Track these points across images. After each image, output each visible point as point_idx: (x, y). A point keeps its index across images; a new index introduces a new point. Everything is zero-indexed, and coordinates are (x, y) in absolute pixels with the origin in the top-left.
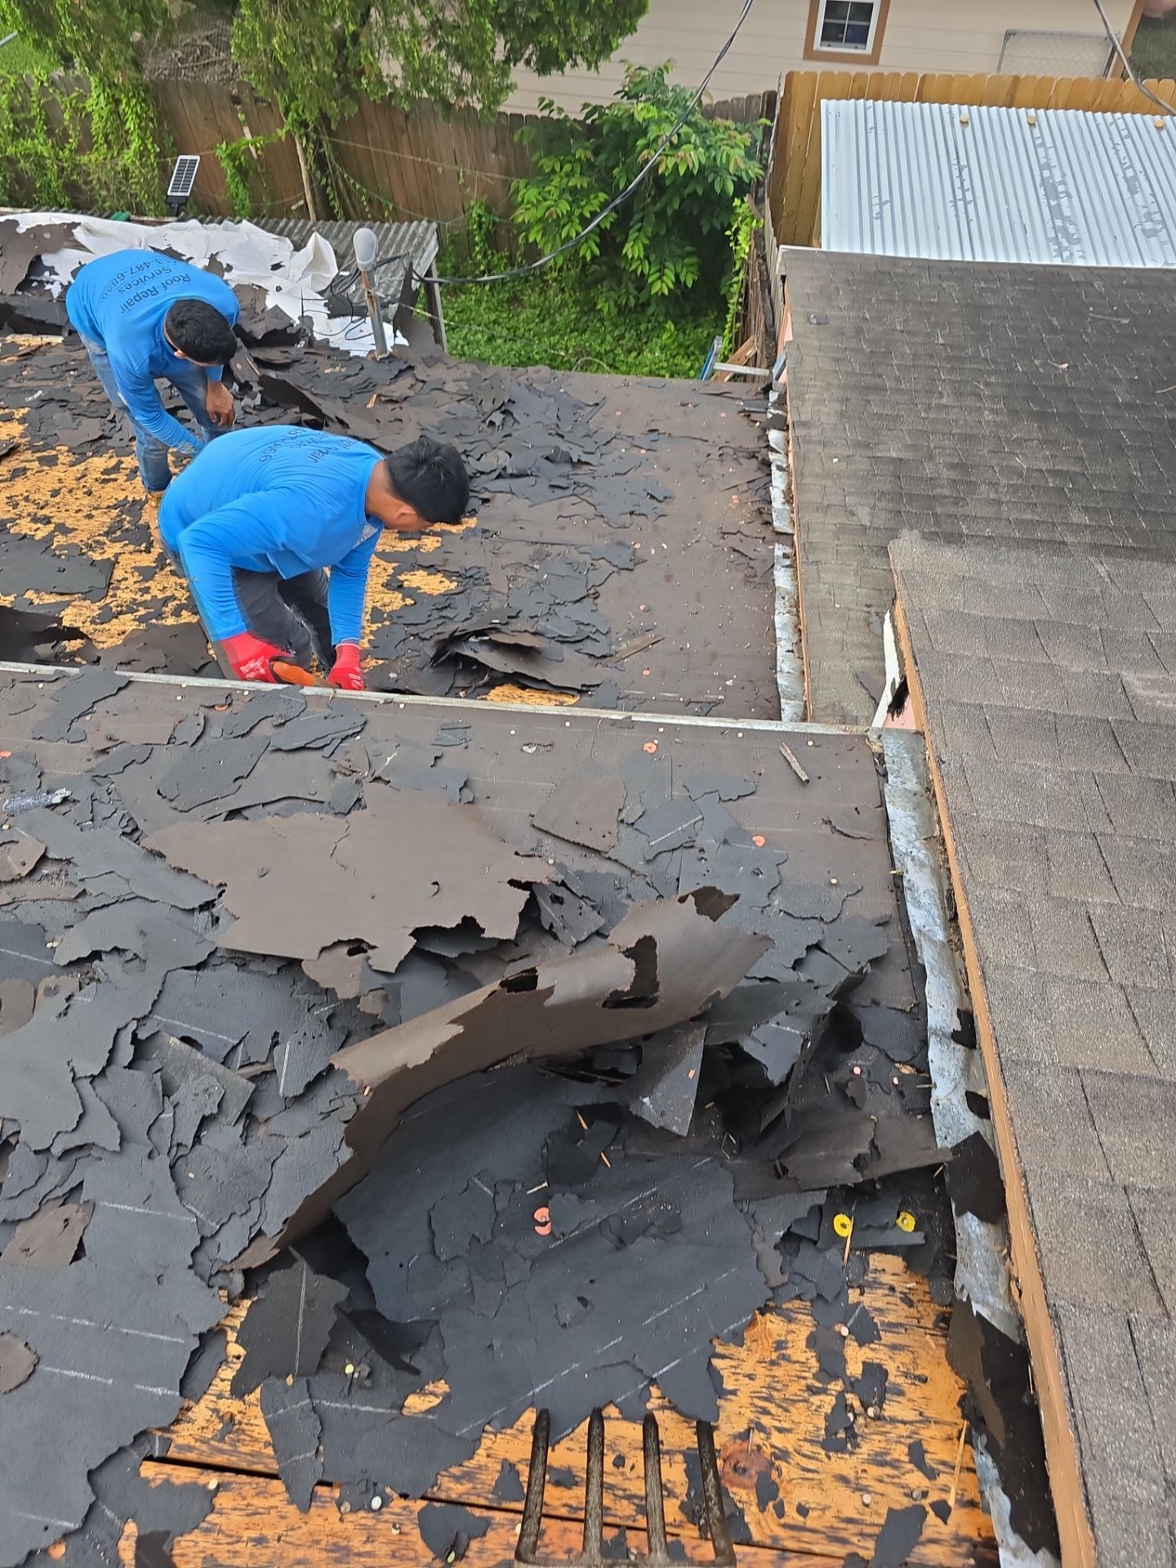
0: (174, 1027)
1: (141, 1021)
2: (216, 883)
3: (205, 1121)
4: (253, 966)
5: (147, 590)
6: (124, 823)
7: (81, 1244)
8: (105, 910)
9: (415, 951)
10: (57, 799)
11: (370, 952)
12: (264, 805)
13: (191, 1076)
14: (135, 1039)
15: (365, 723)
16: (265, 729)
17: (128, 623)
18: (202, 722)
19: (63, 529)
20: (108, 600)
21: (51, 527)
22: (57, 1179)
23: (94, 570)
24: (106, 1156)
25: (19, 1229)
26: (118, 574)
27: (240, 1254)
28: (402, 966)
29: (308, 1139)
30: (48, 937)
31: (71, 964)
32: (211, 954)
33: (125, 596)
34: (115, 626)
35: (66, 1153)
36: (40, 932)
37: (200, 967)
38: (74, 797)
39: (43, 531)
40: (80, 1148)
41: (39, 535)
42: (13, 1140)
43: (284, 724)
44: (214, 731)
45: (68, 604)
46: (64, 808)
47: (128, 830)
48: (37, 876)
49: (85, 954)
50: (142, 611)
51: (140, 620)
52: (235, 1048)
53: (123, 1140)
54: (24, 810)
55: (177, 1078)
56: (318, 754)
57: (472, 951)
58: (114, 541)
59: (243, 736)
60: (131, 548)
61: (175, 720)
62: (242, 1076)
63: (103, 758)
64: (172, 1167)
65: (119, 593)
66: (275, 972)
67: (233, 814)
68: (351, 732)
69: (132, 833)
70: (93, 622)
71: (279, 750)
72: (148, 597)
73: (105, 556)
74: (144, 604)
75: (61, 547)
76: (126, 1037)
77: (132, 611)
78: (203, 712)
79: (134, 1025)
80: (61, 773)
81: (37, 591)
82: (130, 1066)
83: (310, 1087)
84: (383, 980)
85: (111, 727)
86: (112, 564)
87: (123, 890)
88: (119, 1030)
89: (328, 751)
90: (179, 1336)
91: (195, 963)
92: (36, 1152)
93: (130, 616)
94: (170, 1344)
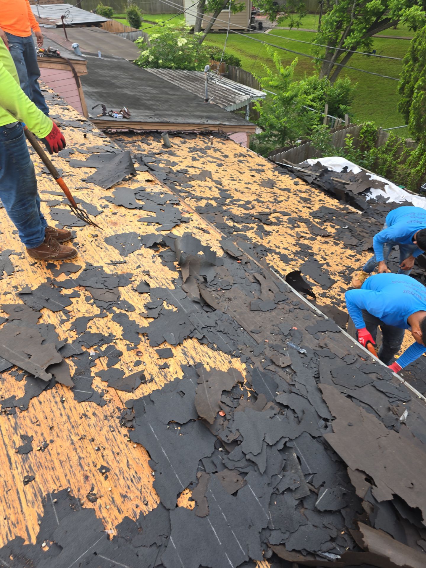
0: (297, 451)
1: (291, 440)
2: (333, 415)
3: (289, 490)
4: (329, 452)
5: (339, 295)
6: (316, 373)
7: (237, 492)
8: (296, 395)
9: (389, 502)
10: (302, 352)
11: (374, 487)
12: (360, 401)
13: (293, 471)
14: (285, 444)
15: (410, 400)
16: (373, 376)
17: (328, 301)
18: (355, 359)
19: (328, 264)
20: (327, 291)
21: (325, 262)
22: (242, 465)
23: (329, 281)
24: (258, 471)
25: (226, 470)
26: (334, 286)
27: (275, 545)
28: (383, 502)
29: (315, 529)
30: (278, 390)
31: (279, 403)
32: (319, 437)
33: (332, 293)
34: (324, 300)
35: (249, 460)
36: (276, 387)
37: (314, 438)
38: (307, 355)
39: (322, 262)
40: (253, 462)
41: (320, 262)
42: (239, 442)
43: (381, 379)
44: (357, 365)
45: (315, 285)
46: (302, 356)
47: (316, 376)
48: (284, 370)
49: (285, 404)
50: (334, 301)
51: (332, 303)
52: (310, 474)
53: (265, 472)
54: (293, 348)
55: (289, 468)
56: (387, 399)
57: (411, 521)
58: (339, 276)
59: (365, 373)
60: (343, 281)
61: (346, 353)
62: (308, 487)
63: (320, 349)
64: (272, 494)
65: (331, 291)
66: (334, 461)
67: (349, 397)
68: (403, 400)
69: (317, 378)
70: (319, 295)
71: (374, 387)
72: (338, 297)
73: (334, 279)
74: (336, 299)
75: (324, 269)
76: (283, 442)
77: (331, 298)
78: (357, 357)
79: (287, 439)
80: (307, 345)
81: (310, 277)
82: (279, 451)
83: (326, 511)
84: (373, 501)
85: (327, 341)
86: (334, 282)
87: (304, 393)
88: (283, 437)
89: (391, 400)
90: (245, 551)
91: (314, 435)
92: (243, 452)
93: (330, 300)
94: (241, 551)
